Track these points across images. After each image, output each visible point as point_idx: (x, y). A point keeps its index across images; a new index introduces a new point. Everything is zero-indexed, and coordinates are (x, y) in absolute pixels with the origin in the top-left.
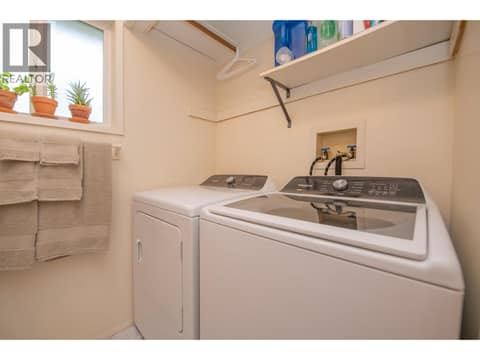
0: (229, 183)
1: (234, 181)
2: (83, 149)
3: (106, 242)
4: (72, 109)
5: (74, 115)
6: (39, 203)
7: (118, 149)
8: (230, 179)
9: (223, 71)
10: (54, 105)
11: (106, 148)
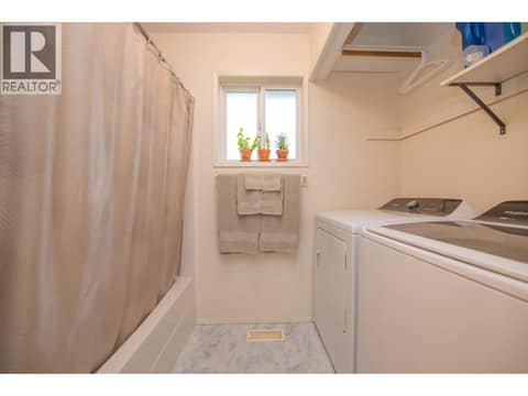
0: (411, 208)
1: (417, 206)
2: (283, 180)
3: (296, 247)
4: (278, 153)
5: (279, 157)
6: (261, 215)
7: (305, 179)
8: (412, 203)
9: (407, 83)
10: (269, 151)
11: (298, 178)
